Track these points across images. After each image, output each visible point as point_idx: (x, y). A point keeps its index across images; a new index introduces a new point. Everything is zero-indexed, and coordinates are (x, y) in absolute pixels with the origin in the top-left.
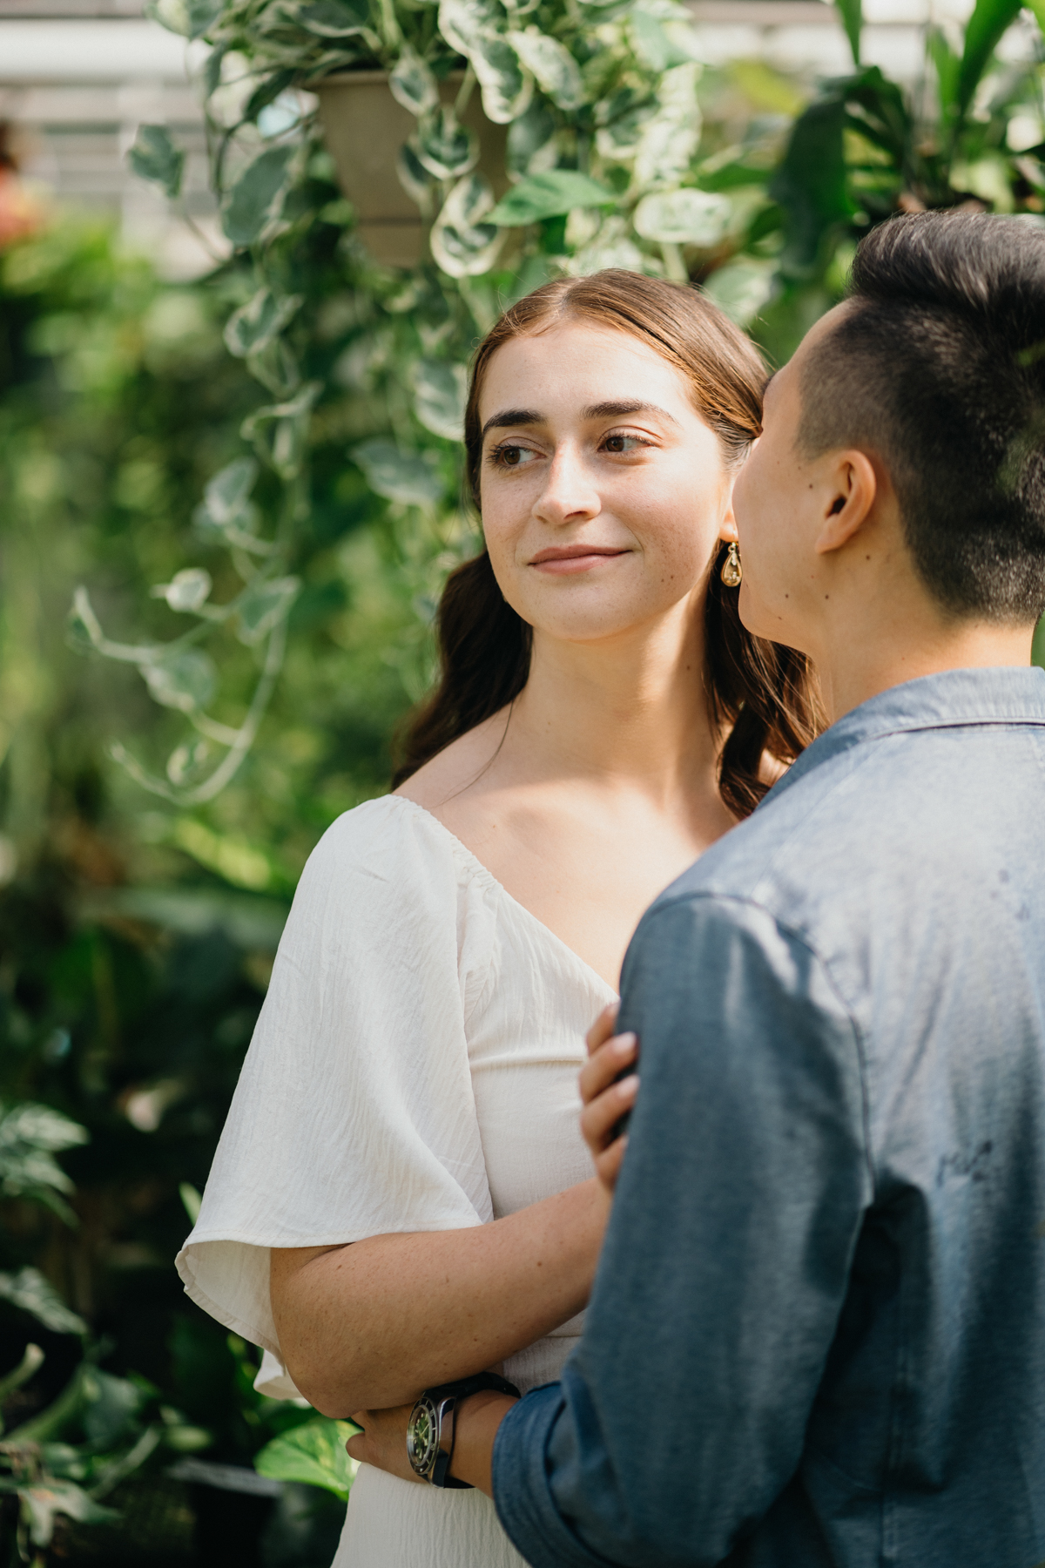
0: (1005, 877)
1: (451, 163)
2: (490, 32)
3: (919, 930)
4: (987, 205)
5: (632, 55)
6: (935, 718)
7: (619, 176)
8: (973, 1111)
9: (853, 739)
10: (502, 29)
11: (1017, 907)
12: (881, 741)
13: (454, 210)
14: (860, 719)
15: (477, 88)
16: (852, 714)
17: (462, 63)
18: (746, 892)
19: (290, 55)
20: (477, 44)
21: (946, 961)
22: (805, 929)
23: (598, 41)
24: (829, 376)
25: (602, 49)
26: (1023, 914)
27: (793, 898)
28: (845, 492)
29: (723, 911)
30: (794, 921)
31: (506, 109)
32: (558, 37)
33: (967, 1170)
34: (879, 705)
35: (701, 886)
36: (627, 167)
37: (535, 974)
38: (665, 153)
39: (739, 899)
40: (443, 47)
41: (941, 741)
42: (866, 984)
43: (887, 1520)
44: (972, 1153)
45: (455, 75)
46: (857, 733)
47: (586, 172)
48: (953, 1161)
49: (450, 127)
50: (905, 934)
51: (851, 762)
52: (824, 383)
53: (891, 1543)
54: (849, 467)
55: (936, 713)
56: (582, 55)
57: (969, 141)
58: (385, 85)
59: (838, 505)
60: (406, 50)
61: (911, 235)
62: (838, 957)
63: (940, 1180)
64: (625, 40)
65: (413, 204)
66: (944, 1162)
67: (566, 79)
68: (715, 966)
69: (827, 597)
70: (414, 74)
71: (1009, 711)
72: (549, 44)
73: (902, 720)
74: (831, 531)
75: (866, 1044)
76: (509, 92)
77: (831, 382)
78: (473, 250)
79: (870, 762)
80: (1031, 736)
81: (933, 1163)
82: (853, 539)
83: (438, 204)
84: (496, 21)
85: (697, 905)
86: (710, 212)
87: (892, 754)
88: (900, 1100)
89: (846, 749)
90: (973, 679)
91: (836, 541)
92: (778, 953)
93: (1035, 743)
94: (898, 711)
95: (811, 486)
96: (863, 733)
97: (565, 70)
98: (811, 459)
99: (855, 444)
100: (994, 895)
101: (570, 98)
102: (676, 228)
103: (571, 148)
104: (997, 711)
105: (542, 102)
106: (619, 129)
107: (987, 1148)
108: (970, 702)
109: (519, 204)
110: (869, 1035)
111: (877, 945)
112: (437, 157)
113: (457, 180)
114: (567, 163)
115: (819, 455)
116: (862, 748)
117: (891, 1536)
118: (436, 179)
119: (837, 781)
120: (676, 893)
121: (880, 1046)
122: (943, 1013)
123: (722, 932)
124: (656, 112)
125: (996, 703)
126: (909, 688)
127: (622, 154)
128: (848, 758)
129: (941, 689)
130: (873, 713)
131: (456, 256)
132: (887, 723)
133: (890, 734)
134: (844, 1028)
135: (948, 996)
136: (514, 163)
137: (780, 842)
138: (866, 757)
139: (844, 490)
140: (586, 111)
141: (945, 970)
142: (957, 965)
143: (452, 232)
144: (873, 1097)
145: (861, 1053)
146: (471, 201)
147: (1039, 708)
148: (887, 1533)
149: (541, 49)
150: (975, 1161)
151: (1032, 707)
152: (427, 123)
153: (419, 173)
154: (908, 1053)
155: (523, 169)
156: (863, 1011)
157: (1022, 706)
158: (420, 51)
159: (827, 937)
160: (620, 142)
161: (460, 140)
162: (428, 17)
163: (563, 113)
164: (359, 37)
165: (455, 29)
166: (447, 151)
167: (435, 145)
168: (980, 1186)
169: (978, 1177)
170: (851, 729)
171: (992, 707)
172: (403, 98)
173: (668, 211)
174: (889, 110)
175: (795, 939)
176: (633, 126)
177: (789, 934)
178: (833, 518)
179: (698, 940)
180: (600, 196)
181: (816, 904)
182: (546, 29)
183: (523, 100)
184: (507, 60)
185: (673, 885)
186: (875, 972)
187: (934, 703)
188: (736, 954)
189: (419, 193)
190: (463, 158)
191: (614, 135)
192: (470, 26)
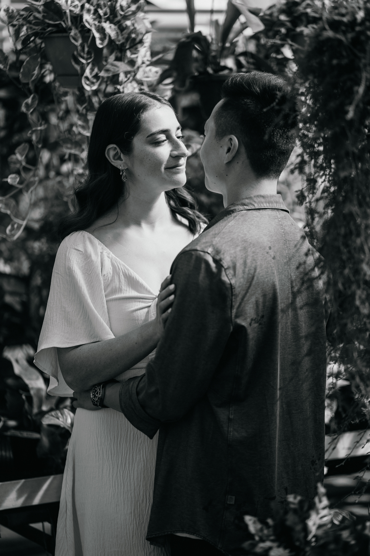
0: (270, 248)
1: (87, 59)
2: (96, 23)
3: (248, 261)
4: (231, 70)
5: (135, 28)
6: (253, 207)
7: (132, 63)
8: (261, 307)
9: (233, 211)
10: (100, 22)
11: (273, 256)
12: (240, 212)
13: (87, 72)
14: (234, 206)
15: (94, 38)
16: (232, 204)
17: (89, 31)
18: (206, 250)
19: (38, 28)
20: (93, 26)
21: (255, 269)
22: (220, 260)
23: (126, 25)
24: (222, 118)
25: (127, 27)
26: (274, 258)
27: (218, 252)
28: (231, 147)
29: (200, 255)
30: (218, 258)
31: (102, 44)
32: (115, 24)
33: (258, 322)
34: (239, 203)
35: (194, 248)
36: (135, 60)
37: (121, 275)
38: (145, 56)
39: (204, 252)
40: (84, 26)
41: (254, 212)
42: (235, 275)
43: (231, 409)
44: (259, 318)
45: (87, 34)
46: (233, 209)
47: (124, 61)
48: (255, 320)
49: (86, 49)
50: (245, 263)
51: (232, 217)
52: (221, 120)
53: (232, 415)
54: (231, 139)
55: (254, 206)
56: (121, 29)
57: (225, 52)
58: (68, 37)
59: (229, 150)
60: (73, 28)
61: (237, 79)
62: (228, 268)
63: (250, 324)
64: (133, 25)
65: (76, 70)
66: (252, 320)
67: (118, 35)
68: (197, 268)
69: (227, 175)
70: (75, 34)
71: (272, 205)
72: (113, 26)
73: (245, 207)
74: (228, 157)
75: (233, 290)
76: (102, 39)
77: (222, 119)
78: (93, 83)
79: (237, 217)
80: (277, 212)
81: (249, 320)
82: (234, 158)
83: (83, 71)
84: (98, 20)
85: (193, 253)
86: (157, 72)
87: (242, 216)
88: (240, 304)
89: (231, 214)
90: (263, 197)
91: (230, 159)
92: (213, 265)
93: (278, 214)
94: (244, 205)
95: (221, 147)
96: (235, 210)
97: (117, 33)
98: (220, 140)
99: (232, 134)
100: (267, 253)
101: (119, 41)
102: (147, 77)
103: (119, 55)
104: (269, 205)
105: (111, 41)
106: (132, 49)
107: (263, 317)
108: (262, 203)
109: (107, 71)
110: (234, 288)
111: (238, 265)
112: (83, 58)
113: (88, 64)
114: (118, 59)
115: (222, 138)
116: (235, 214)
117: (232, 413)
118: (83, 63)
119: (229, 222)
120: (188, 249)
121: (237, 290)
122: (254, 282)
123: (200, 260)
124: (142, 45)
125: (269, 203)
126: (247, 198)
127: (133, 56)
128: (231, 216)
129: (255, 199)
130: (238, 205)
131: (88, 85)
132: (241, 208)
133: (242, 211)
134: (228, 286)
135: (255, 278)
136: (104, 59)
137: (215, 237)
138: (236, 216)
139: (230, 145)
140: (123, 45)
141: (255, 272)
142: (258, 271)
143: (87, 78)
144: (233, 304)
145: (232, 292)
146: (92, 70)
147: (279, 205)
148: (231, 412)
149: (110, 27)
150: (260, 320)
151: (278, 204)
152: (79, 48)
153: (78, 62)
154: (243, 293)
155: (106, 61)
156: (233, 282)
157: (275, 204)
158: (77, 28)
159: (226, 263)
160: (133, 53)
161: (89, 53)
162: (79, 18)
163: (117, 45)
164: (60, 24)
165: (87, 21)
166: (85, 56)
167: (82, 54)
168: (261, 326)
169: (260, 324)
170: (232, 209)
171: (268, 204)
172: (73, 41)
173: (145, 72)
174: (203, 43)
175: (218, 262)
176: (137, 48)
177: (215, 261)
178: (228, 154)
179: (193, 261)
180: (129, 68)
181: (223, 254)
182: (111, 22)
183: (106, 42)
184: (101, 30)
185: (187, 247)
186: (237, 272)
187: (253, 203)
188: (203, 266)
189: (78, 67)
190: (90, 58)
191: (130, 51)
192: (91, 21)
